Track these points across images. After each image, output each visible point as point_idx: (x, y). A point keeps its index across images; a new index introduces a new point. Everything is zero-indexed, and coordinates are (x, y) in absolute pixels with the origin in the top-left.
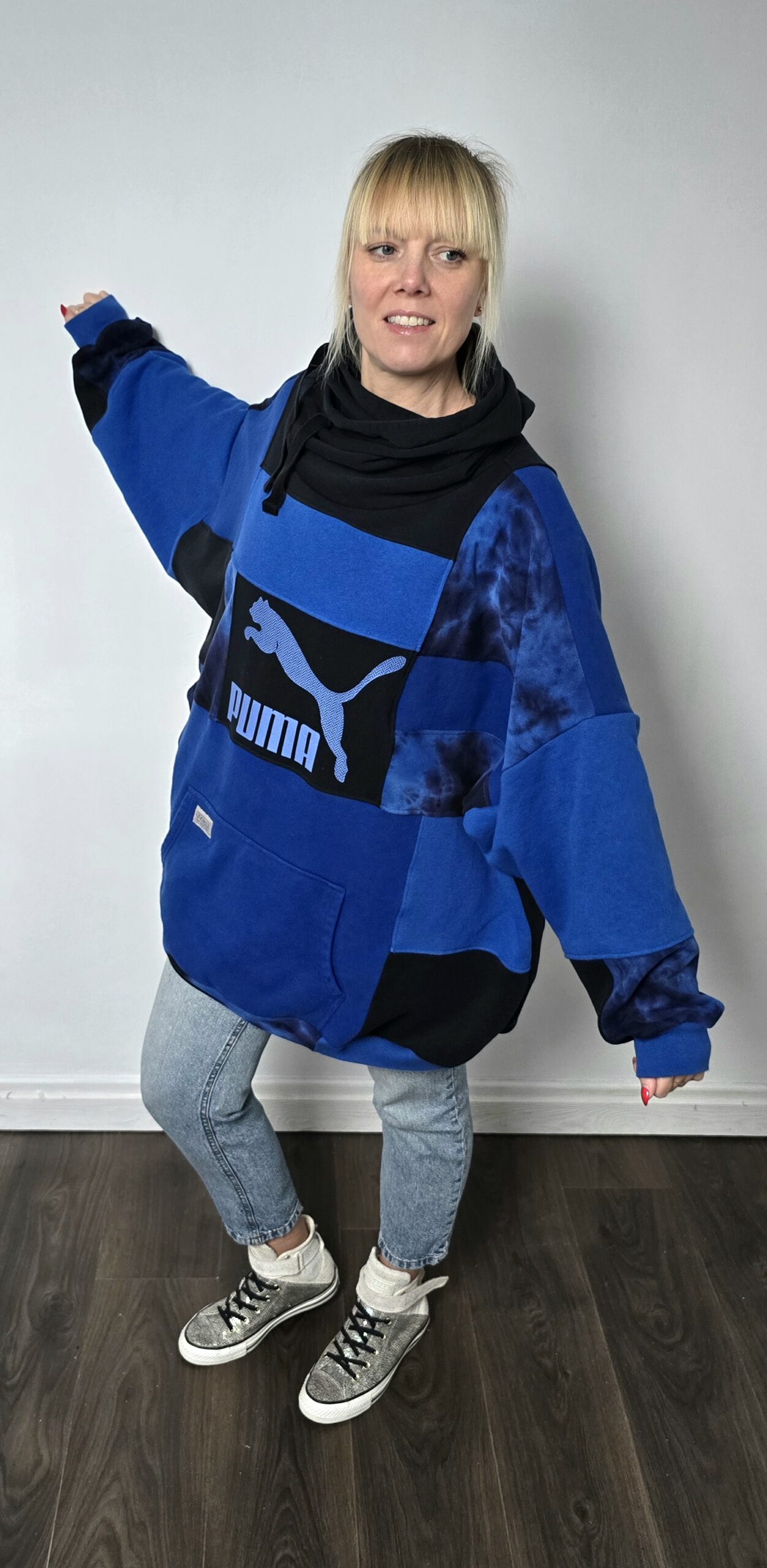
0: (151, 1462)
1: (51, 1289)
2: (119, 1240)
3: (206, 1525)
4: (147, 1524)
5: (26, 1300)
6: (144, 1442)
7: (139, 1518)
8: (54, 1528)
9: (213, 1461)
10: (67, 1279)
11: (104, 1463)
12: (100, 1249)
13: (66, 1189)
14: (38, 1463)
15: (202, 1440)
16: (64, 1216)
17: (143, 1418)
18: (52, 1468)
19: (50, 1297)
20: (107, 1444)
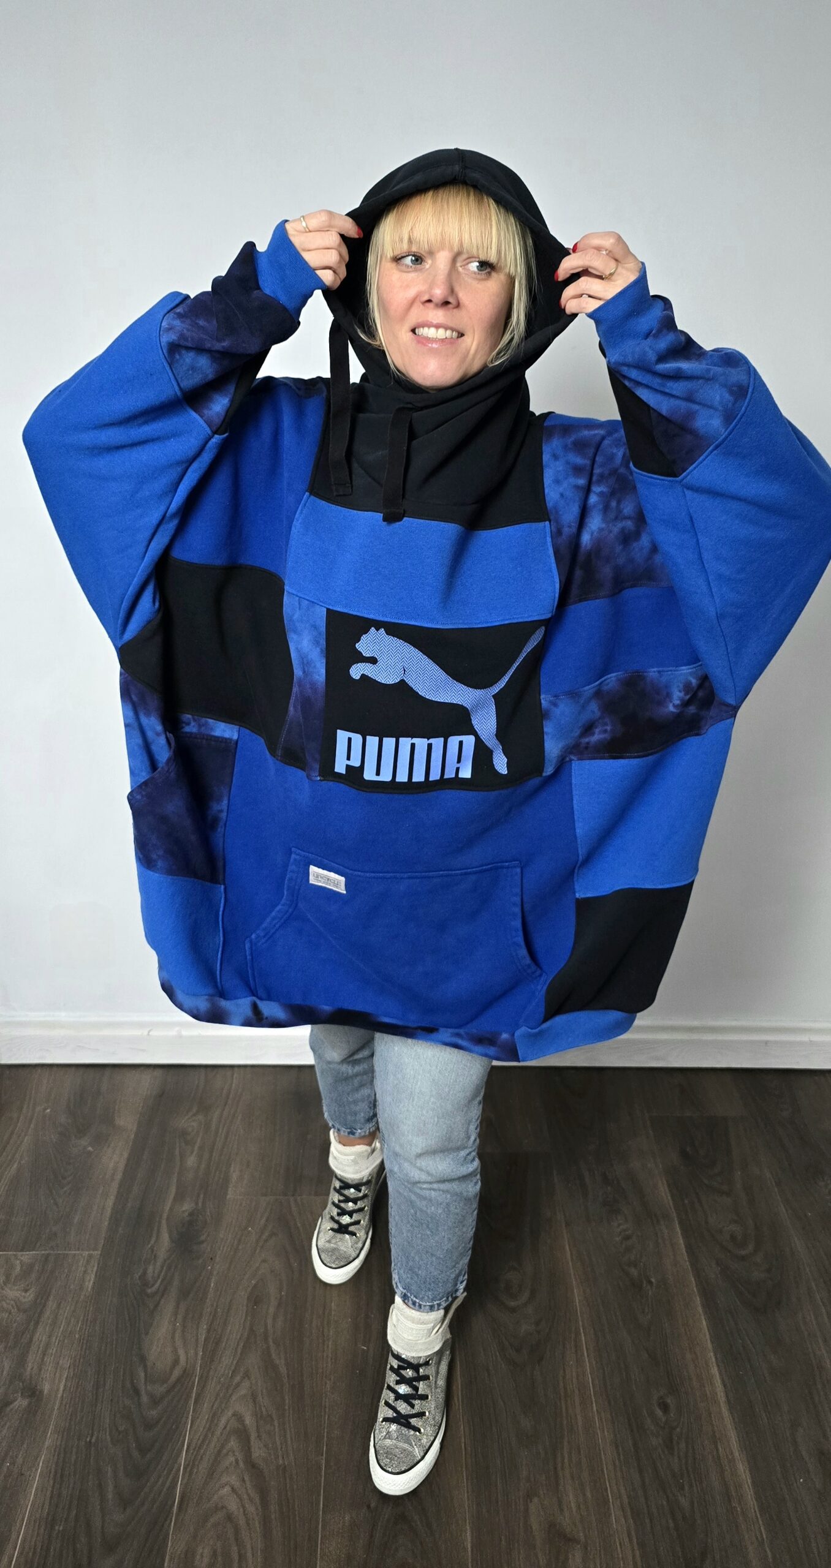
0: (277, 1362)
1: (187, 1206)
2: (248, 1162)
3: (327, 1418)
4: (274, 1416)
5: (165, 1216)
6: (271, 1343)
7: (267, 1411)
8: (190, 1422)
9: (333, 1361)
10: (202, 1196)
11: (235, 1362)
12: (232, 1171)
13: (200, 1117)
14: (176, 1362)
15: (324, 1341)
16: (199, 1140)
17: (270, 1321)
18: (188, 1366)
19: (187, 1214)
20: (238, 1345)
